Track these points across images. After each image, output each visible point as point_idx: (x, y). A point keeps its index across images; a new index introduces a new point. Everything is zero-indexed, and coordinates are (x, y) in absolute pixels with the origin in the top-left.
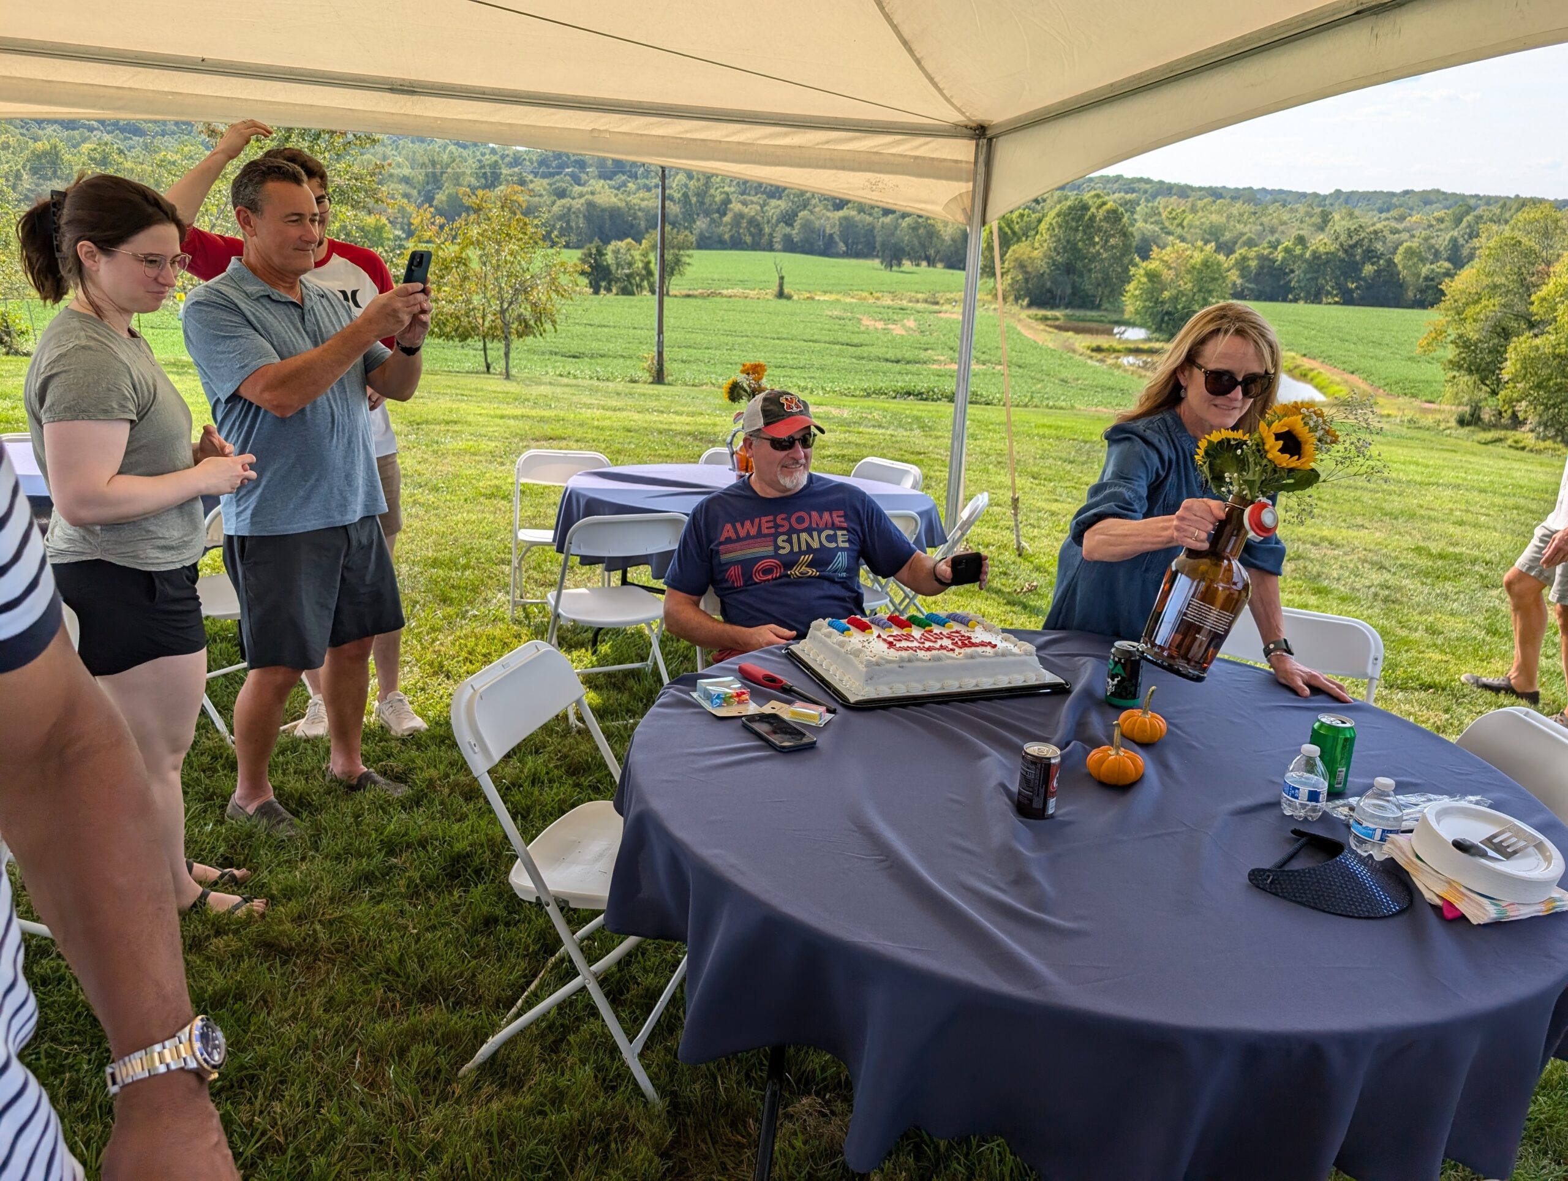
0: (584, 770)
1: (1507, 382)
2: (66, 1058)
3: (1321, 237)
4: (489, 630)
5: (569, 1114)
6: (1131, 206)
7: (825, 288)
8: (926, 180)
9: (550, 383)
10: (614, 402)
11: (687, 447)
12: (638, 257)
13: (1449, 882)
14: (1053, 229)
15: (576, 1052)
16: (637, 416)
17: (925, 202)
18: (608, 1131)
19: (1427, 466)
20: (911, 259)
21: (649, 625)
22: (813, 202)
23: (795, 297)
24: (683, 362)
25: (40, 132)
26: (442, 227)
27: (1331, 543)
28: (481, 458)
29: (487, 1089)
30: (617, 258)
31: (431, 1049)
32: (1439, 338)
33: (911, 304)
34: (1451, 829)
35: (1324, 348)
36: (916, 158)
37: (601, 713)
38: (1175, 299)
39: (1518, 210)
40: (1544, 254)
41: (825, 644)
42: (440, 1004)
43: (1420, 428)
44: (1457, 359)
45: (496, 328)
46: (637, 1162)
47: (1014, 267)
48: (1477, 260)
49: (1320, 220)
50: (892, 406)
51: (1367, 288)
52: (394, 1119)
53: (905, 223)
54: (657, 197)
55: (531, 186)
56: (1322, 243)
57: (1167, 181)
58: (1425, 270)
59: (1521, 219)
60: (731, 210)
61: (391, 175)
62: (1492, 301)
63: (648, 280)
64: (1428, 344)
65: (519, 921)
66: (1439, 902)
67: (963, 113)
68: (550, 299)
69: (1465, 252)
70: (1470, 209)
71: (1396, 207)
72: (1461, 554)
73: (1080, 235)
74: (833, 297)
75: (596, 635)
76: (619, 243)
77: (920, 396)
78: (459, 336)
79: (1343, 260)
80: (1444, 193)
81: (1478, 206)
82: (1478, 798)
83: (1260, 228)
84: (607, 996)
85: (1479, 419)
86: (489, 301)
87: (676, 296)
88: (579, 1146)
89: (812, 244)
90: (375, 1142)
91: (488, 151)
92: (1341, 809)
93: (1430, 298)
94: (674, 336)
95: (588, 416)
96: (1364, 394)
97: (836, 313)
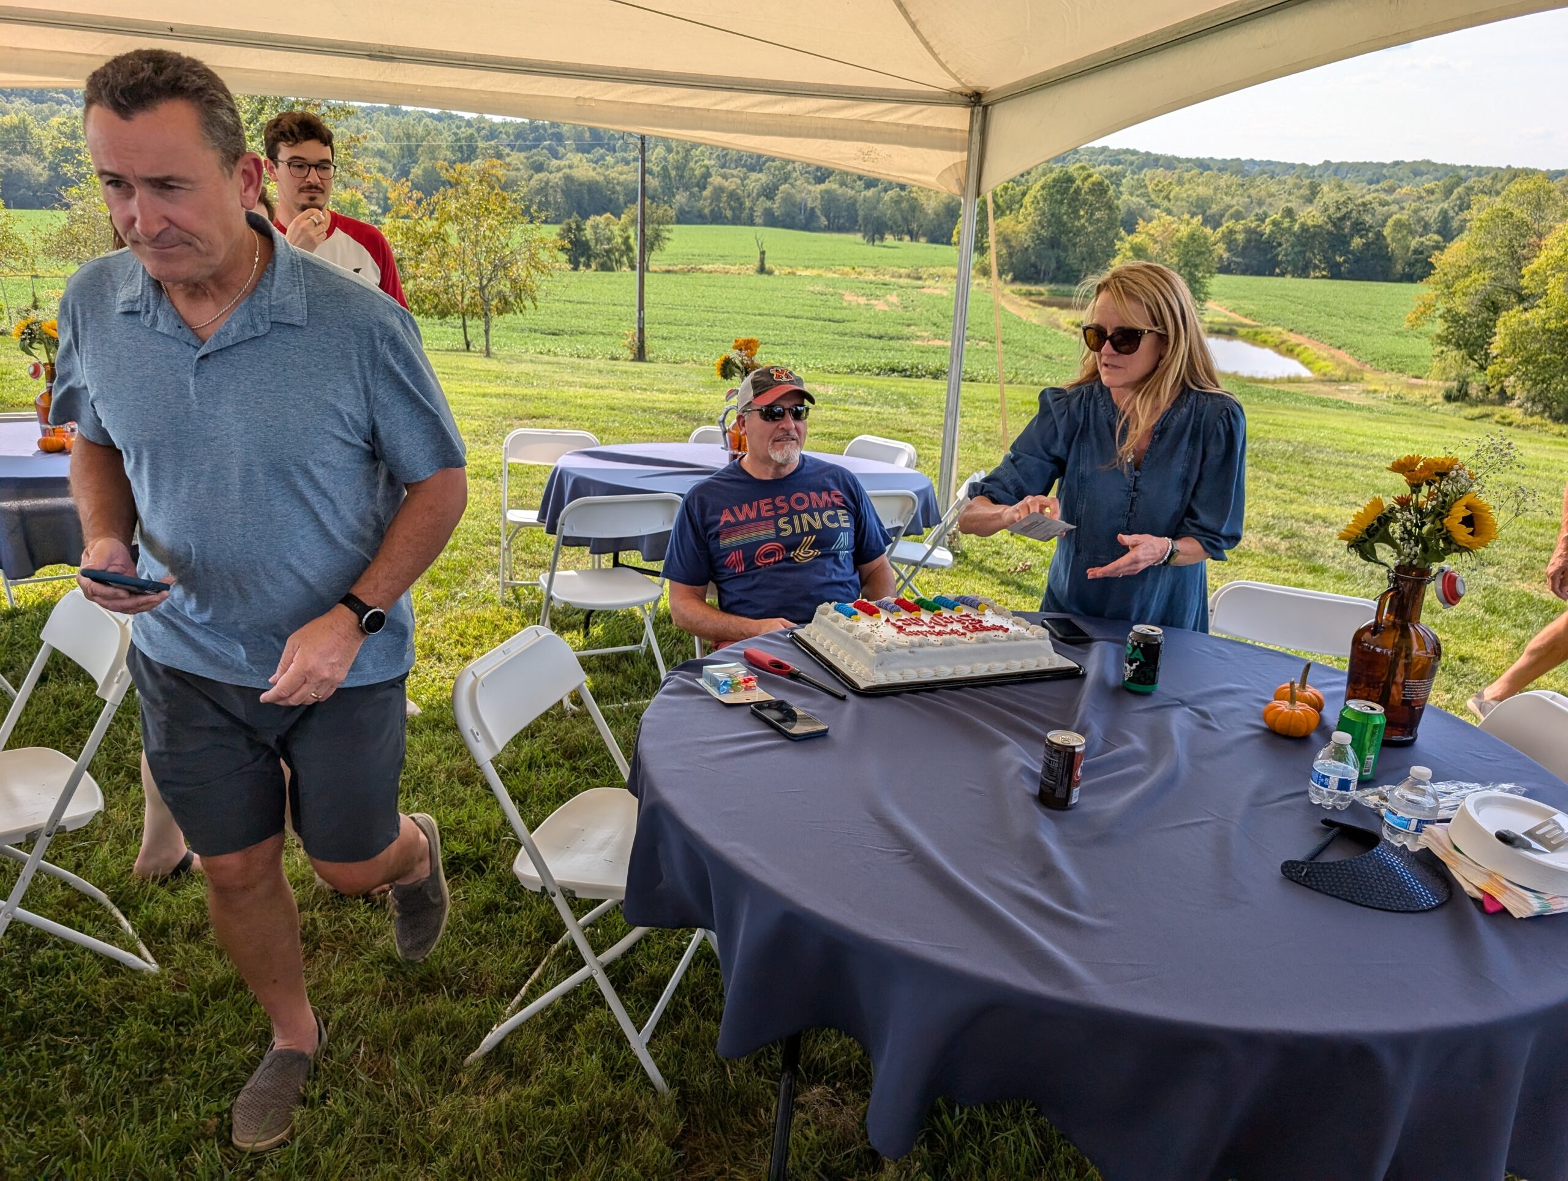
0: (581, 753)
1: (1496, 357)
2: (67, 1049)
3: (1310, 209)
4: (480, 612)
5: (579, 1105)
6: (1116, 178)
7: (807, 263)
8: (920, 150)
9: (531, 361)
10: (596, 380)
11: (671, 425)
12: (617, 232)
13: (1490, 875)
14: (1038, 203)
15: (582, 1040)
16: (620, 394)
17: (918, 172)
18: (618, 1122)
19: (1417, 442)
20: (893, 233)
21: (642, 607)
22: (794, 175)
23: (777, 272)
24: (664, 338)
25: (8, 106)
26: (419, 202)
27: (1324, 521)
29: (495, 1078)
30: (596, 233)
31: (436, 1038)
32: (1428, 312)
33: (893, 280)
34: (1493, 820)
35: (1311, 323)
36: (909, 126)
37: (598, 695)
39: (1509, 181)
40: (1536, 226)
41: (831, 628)
42: (443, 992)
43: (1407, 404)
44: (1445, 334)
45: (475, 305)
46: (649, 1153)
47: (998, 242)
48: (1466, 232)
49: (1308, 192)
50: (877, 383)
51: (1355, 262)
52: (401, 1110)
53: (887, 197)
54: (636, 171)
55: (508, 160)
56: (1311, 215)
57: (1153, 152)
58: (1414, 243)
59: (1513, 190)
60: (711, 184)
61: (366, 149)
62: (1482, 274)
63: (628, 255)
64: (1417, 318)
65: (520, 908)
66: (1479, 895)
67: (958, 80)
68: (529, 275)
69: (1455, 224)
70: (1460, 180)
71: (1385, 177)
73: (1064, 208)
74: (815, 272)
75: (589, 616)
76: (598, 218)
77: (903, 372)
78: (438, 313)
79: (1329, 233)
80: (1434, 164)
81: (1470, 177)
82: (1512, 786)
83: (1247, 200)
84: (612, 982)
85: (1466, 394)
86: (468, 277)
87: (655, 272)
88: (589, 1137)
89: (793, 218)
90: (382, 1133)
91: (463, 124)
92: (1370, 798)
93: (1419, 271)
94: (654, 312)
95: (571, 393)
96: (1351, 370)
97: (818, 288)
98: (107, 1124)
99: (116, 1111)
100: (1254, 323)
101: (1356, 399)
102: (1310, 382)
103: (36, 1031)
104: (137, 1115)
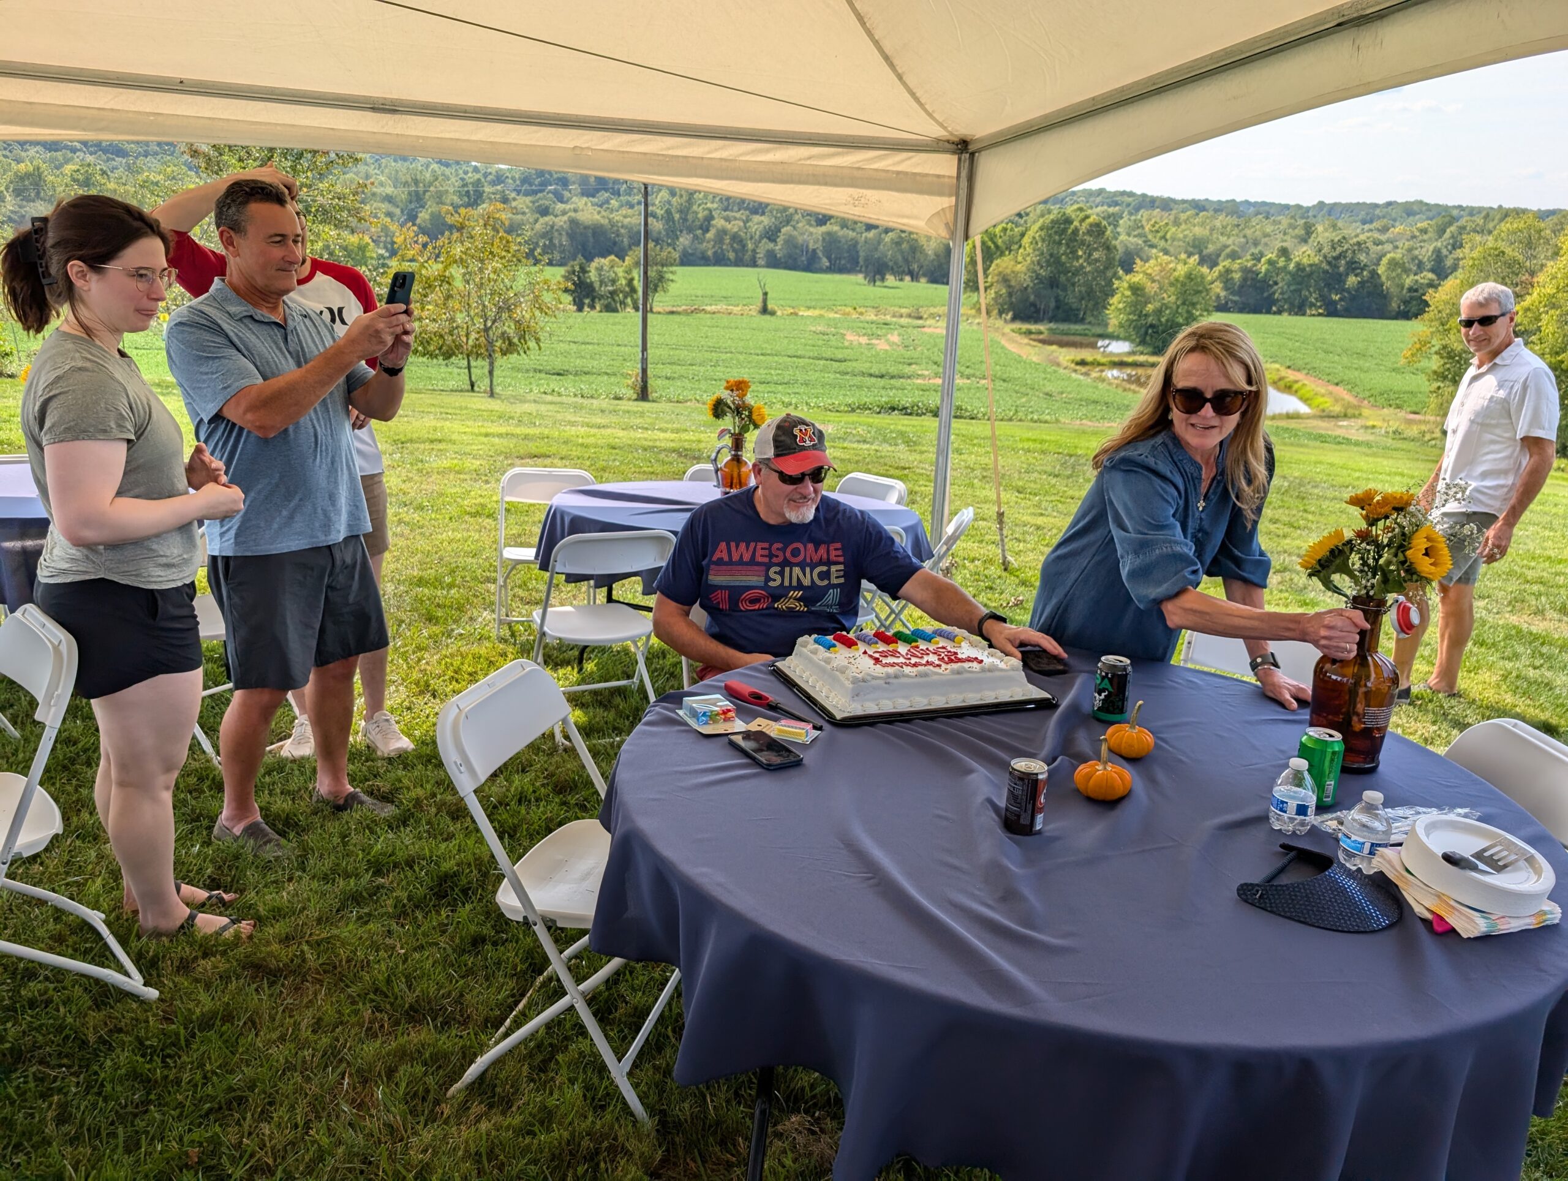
0: (571, 788)
2: (54, 1081)
3: (1304, 249)
4: (475, 648)
5: (558, 1134)
6: (1114, 219)
7: (809, 303)
8: (909, 196)
9: (535, 401)
10: (599, 420)
11: (671, 463)
12: (621, 274)
13: (1439, 896)
14: (1037, 243)
15: (564, 1071)
16: (621, 434)
17: (908, 217)
18: (597, 1152)
20: (894, 273)
21: (635, 643)
22: (796, 217)
23: (779, 313)
24: (667, 378)
25: (23, 154)
26: (425, 246)
28: (465, 477)
29: (476, 1109)
30: (600, 275)
31: (419, 1069)
32: (1424, 349)
33: (894, 319)
34: (1440, 843)
35: (1309, 360)
36: (898, 173)
37: (587, 731)
38: (1159, 312)
39: (1501, 220)
40: (1528, 264)
41: (811, 661)
42: (428, 1024)
43: (1405, 439)
44: (1441, 370)
45: (480, 346)
47: (997, 282)
48: (1460, 270)
49: (1303, 232)
50: (877, 421)
51: (1351, 300)
52: (383, 1140)
53: (888, 238)
54: (640, 214)
55: (514, 204)
56: (1305, 255)
57: (1150, 194)
58: (1408, 281)
59: (1504, 229)
60: (714, 226)
61: (374, 194)
63: (632, 297)
64: (1413, 355)
65: (507, 940)
66: (1429, 916)
67: (945, 128)
68: (533, 316)
69: (1449, 263)
70: (1453, 220)
71: (1379, 218)
73: (1063, 249)
74: (817, 312)
75: (583, 652)
76: (603, 260)
77: (905, 411)
78: (443, 354)
79: (1327, 272)
80: (1427, 204)
81: (1462, 217)
82: (1467, 810)
83: (1243, 240)
84: (595, 1015)
86: (472, 320)
87: (659, 313)
88: (568, 1166)
89: (795, 259)
90: (364, 1163)
91: (470, 170)
92: (1329, 823)
93: (1414, 309)
94: (658, 352)
95: (573, 433)
96: (1349, 406)
97: (820, 328)
98: (92, 1155)
99: (101, 1142)
101: (1355, 435)
102: (1308, 418)
103: (24, 1063)
104: (121, 1145)
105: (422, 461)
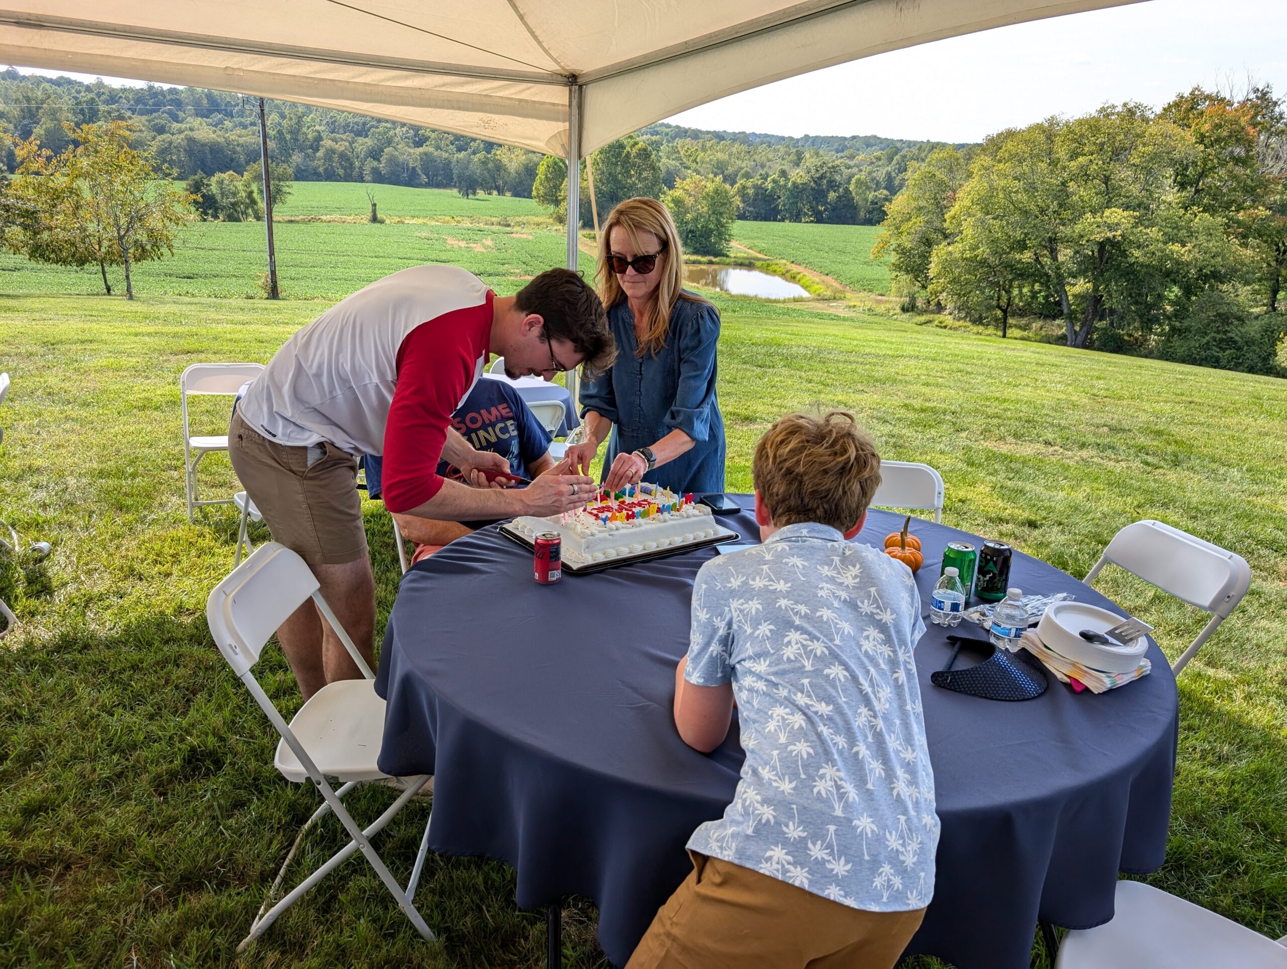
1: (932, 279)
3: (798, 171)
4: (173, 532)
6: (657, 145)
7: (412, 213)
8: (530, 120)
9: (174, 302)
10: (240, 317)
12: (241, 188)
13: (1073, 664)
14: (598, 164)
15: (348, 908)
16: (265, 329)
17: (531, 139)
19: (892, 343)
20: (483, 189)
22: (396, 140)
23: (388, 221)
24: (293, 279)
26: (49, 159)
28: (125, 373)
30: (221, 189)
32: (885, 247)
33: (487, 227)
34: (1069, 624)
35: (806, 256)
36: (520, 100)
38: (695, 220)
39: (931, 151)
40: (951, 184)
43: (876, 315)
44: (898, 263)
45: (113, 253)
48: (905, 188)
49: (796, 158)
51: (832, 211)
53: (476, 158)
54: (257, 134)
55: (131, 122)
56: (798, 176)
58: (871, 196)
59: (933, 158)
60: (323, 146)
62: (918, 218)
63: (254, 208)
64: (879, 252)
66: (1068, 680)
67: (558, 63)
68: (164, 226)
69: (897, 182)
70: (897, 151)
71: (847, 147)
72: (935, 407)
73: (619, 169)
74: (420, 221)
76: (222, 175)
78: (77, 261)
79: (813, 189)
80: (879, 138)
81: (903, 148)
82: (1064, 595)
83: (753, 163)
85: (915, 306)
86: (104, 229)
87: (283, 222)
89: (398, 176)
91: (83, 89)
92: (973, 614)
93: (876, 218)
94: (282, 257)
95: (220, 330)
96: (836, 291)
97: (424, 234)
100: (766, 257)
101: (842, 313)
102: (809, 301)
105: (77, 361)
